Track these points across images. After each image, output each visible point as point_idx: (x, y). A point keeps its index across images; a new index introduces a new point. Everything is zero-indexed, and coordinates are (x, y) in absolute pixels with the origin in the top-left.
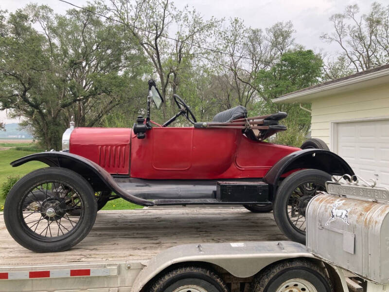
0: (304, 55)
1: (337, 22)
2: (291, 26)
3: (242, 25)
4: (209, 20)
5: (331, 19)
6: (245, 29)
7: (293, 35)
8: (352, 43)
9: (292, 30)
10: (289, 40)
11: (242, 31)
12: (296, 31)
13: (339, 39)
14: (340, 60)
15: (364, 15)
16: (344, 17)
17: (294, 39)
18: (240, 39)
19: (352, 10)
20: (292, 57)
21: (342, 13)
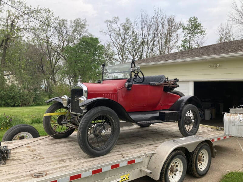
0: (94, 40)
1: (108, 25)
2: (86, 22)
3: (53, 14)
4: (36, 7)
5: (106, 22)
6: (55, 17)
7: (87, 27)
8: (115, 37)
9: (86, 24)
10: (84, 30)
11: (53, 18)
12: (88, 25)
13: (109, 34)
14: (108, 45)
15: (122, 24)
16: (112, 22)
17: (87, 30)
18: (51, 23)
19: (116, 19)
20: (87, 40)
21: (111, 21)
